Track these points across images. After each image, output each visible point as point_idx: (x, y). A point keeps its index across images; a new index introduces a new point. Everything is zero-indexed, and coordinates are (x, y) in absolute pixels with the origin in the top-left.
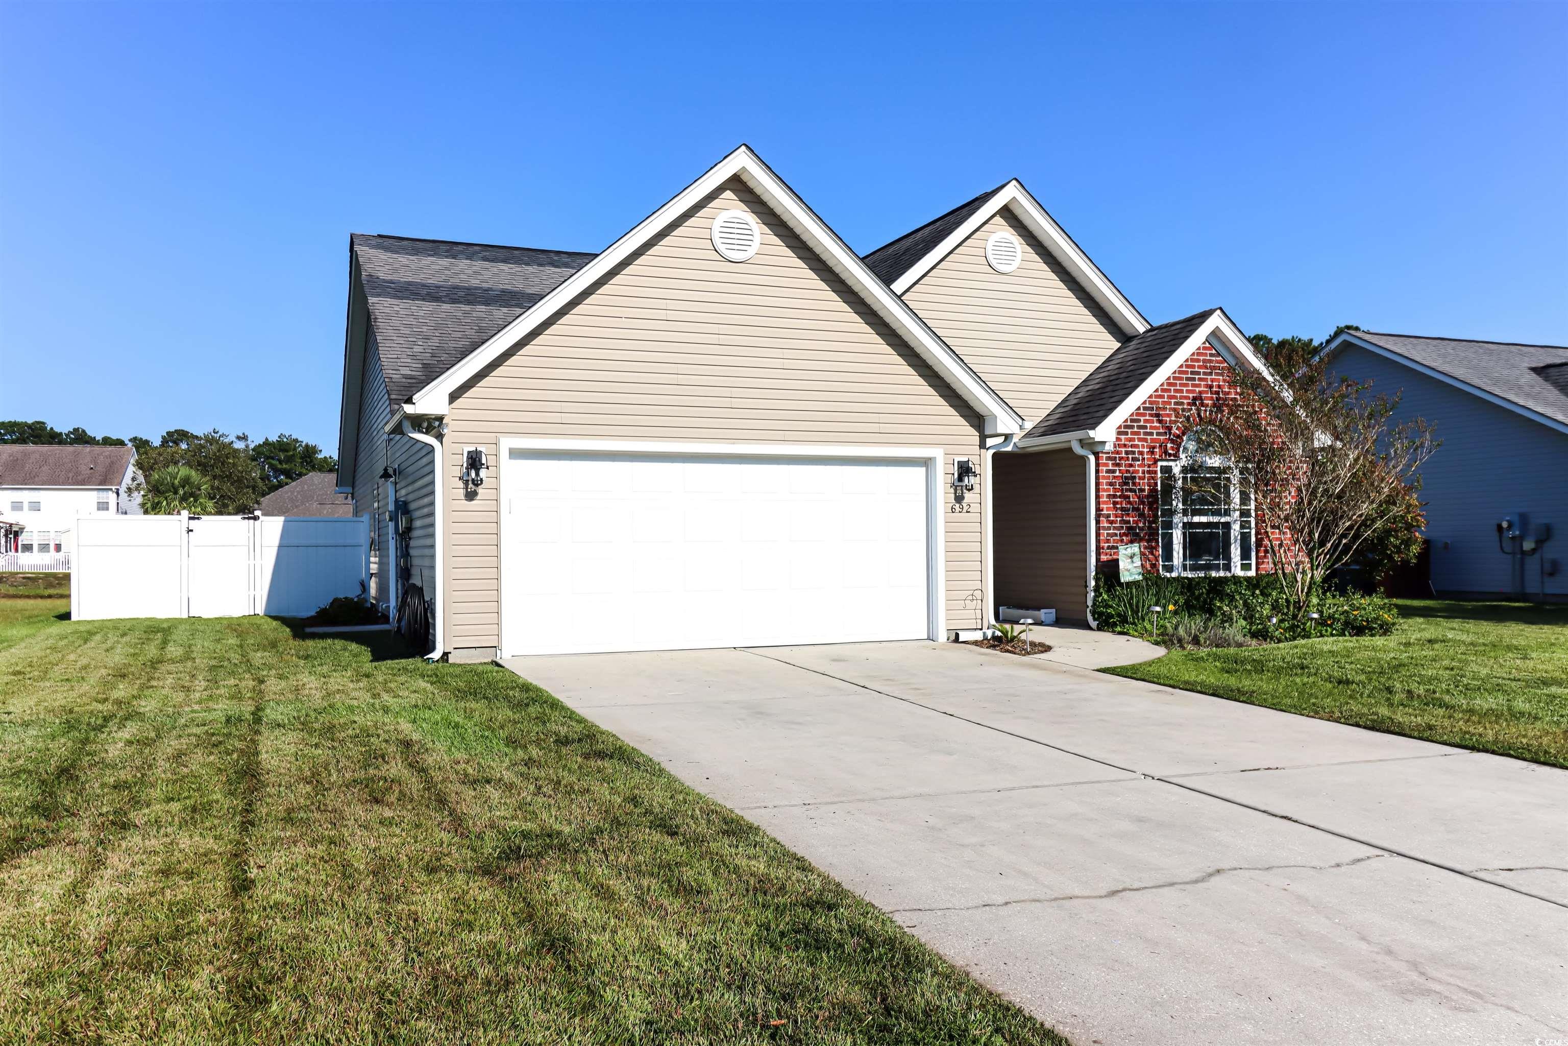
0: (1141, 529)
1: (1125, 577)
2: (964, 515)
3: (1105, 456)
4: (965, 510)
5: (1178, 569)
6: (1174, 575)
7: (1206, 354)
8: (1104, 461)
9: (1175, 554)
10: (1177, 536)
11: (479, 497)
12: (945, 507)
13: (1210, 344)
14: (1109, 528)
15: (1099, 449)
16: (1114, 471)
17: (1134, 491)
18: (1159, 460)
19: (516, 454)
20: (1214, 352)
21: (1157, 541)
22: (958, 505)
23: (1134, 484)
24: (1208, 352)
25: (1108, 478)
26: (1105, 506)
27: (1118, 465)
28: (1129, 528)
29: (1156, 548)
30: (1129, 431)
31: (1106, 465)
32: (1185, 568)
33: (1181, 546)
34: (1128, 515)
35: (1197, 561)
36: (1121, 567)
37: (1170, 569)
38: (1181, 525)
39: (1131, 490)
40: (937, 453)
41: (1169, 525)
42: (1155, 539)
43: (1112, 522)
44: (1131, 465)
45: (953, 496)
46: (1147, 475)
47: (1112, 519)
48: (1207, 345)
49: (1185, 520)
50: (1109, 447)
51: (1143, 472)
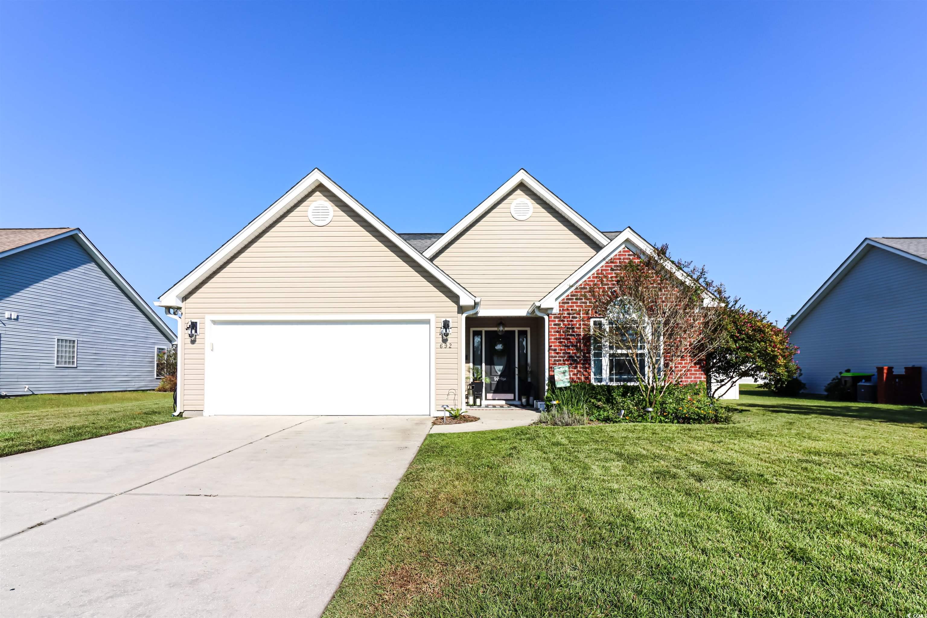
0: (579, 357)
1: (559, 385)
2: (448, 349)
3: (553, 316)
4: (448, 347)
5: (606, 380)
6: (603, 383)
7: (625, 255)
8: (553, 319)
9: (604, 372)
10: (605, 362)
11: (197, 343)
12: (436, 345)
13: (628, 248)
14: (556, 357)
15: (549, 312)
16: (559, 325)
17: (574, 335)
18: (591, 318)
19: (215, 322)
20: (631, 253)
21: (590, 364)
22: (444, 344)
23: (573, 331)
24: (627, 254)
25: (555, 328)
26: (553, 344)
27: (563, 321)
28: (570, 357)
29: (589, 368)
30: (570, 301)
31: (554, 321)
32: (611, 380)
33: (608, 367)
34: (569, 349)
35: (621, 376)
36: (556, 379)
37: (600, 380)
38: (608, 355)
39: (571, 335)
40: (431, 317)
41: (598, 355)
42: (588, 363)
43: (558, 353)
44: (572, 321)
45: (441, 339)
46: (582, 327)
47: (557, 351)
48: (626, 249)
49: (612, 352)
50: (556, 310)
51: (580, 325)
